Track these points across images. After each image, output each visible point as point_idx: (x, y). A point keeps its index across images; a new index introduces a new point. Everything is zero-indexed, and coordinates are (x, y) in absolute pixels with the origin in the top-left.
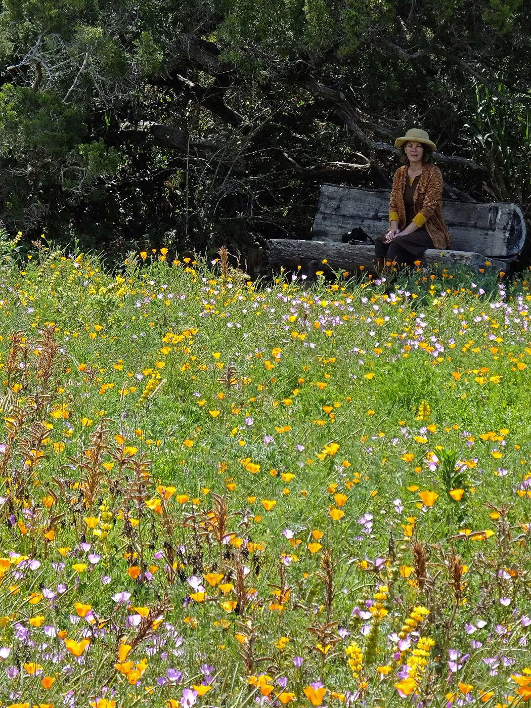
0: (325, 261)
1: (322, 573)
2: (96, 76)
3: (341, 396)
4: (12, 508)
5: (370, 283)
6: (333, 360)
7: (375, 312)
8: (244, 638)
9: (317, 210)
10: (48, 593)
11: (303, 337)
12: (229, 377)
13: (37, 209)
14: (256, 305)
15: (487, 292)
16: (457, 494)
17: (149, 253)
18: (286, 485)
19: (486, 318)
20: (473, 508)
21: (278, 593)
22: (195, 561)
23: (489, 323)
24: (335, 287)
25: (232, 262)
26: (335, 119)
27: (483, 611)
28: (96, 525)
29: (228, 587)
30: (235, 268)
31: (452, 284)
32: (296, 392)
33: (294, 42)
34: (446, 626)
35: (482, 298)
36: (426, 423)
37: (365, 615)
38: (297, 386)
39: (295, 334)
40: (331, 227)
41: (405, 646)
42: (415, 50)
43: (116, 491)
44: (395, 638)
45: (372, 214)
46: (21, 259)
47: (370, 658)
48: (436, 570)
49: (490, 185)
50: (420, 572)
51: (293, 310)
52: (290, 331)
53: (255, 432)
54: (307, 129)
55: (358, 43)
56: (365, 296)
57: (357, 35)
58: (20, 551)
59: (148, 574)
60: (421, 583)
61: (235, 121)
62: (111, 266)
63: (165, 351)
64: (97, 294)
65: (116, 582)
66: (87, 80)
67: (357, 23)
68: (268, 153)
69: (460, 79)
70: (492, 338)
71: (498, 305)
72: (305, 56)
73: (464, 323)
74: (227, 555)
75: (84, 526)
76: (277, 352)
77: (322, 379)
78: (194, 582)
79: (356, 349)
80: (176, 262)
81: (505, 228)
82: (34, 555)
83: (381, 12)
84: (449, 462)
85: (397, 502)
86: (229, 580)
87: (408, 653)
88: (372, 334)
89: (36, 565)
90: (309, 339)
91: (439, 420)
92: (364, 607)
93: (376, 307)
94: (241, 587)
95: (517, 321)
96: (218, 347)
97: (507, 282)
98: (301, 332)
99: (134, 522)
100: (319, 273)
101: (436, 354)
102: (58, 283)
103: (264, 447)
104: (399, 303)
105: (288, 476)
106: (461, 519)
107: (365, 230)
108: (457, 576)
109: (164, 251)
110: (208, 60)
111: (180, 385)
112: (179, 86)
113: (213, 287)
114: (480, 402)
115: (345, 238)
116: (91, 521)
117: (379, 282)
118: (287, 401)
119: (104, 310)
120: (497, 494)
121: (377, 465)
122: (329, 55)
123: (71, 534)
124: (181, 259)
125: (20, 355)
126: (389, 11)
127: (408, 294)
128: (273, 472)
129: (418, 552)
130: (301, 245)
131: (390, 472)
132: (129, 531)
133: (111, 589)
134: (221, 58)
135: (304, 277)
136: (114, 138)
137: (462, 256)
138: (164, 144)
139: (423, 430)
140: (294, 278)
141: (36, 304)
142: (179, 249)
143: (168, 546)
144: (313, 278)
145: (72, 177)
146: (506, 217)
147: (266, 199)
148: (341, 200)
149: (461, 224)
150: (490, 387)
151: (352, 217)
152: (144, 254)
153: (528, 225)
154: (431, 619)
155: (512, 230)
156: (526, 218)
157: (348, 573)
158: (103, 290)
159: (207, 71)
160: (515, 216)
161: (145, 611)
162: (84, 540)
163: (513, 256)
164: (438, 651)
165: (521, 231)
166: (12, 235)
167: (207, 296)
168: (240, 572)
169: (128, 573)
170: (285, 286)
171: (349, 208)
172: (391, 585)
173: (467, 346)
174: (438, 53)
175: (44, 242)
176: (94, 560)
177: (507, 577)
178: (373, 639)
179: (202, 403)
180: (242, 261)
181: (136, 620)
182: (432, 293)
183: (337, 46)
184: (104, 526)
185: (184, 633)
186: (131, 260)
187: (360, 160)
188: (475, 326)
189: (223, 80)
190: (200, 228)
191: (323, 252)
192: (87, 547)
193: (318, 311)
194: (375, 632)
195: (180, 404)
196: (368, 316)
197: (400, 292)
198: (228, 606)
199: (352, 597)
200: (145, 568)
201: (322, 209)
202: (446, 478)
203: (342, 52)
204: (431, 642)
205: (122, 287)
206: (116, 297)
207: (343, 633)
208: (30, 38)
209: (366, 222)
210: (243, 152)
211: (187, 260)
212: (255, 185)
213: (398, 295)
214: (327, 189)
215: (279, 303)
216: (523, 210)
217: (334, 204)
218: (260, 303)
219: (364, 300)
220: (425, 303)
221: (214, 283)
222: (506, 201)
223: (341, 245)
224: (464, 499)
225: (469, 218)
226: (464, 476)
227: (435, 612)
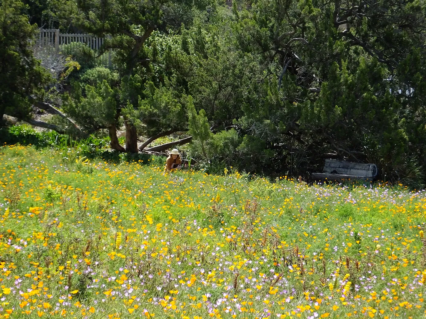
0: (326, 179)
1: (322, 264)
2: (268, 132)
3: (329, 215)
4: (245, 247)
5: (337, 184)
6: (328, 205)
7: (339, 192)
8: (303, 282)
9: (324, 165)
10: (253, 269)
11: (320, 199)
12: (301, 210)
13: (253, 166)
14: (308, 191)
15: (367, 186)
16: (358, 242)
17: (282, 177)
18: (314, 239)
19: (367, 193)
20: (362, 245)
21: (312, 269)
22: (291, 261)
23: (368, 195)
24: (329, 186)
25: (302, 180)
26: (328, 143)
27: (364, 274)
28: (266, 251)
29: (298, 269)
30: (303, 181)
31: (359, 185)
32: (318, 214)
33: (318, 124)
34: (355, 278)
35: (366, 188)
36: (351, 222)
37: (333, 276)
38: (319, 212)
39: (318, 199)
40: (328, 170)
41: (343, 284)
42: (349, 125)
43: (271, 242)
44: (341, 281)
45: (338, 166)
46: (250, 179)
47: (335, 287)
48: (352, 264)
49: (368, 159)
50: (348, 265)
51: (318, 192)
52: (317, 197)
53: (308, 224)
54: (322, 145)
55: (334, 124)
56: (336, 188)
57: (334, 122)
58: (247, 258)
59: (279, 265)
60: (348, 267)
61: (303, 143)
62: (272, 181)
63: (285, 203)
64: (268, 189)
65: (271, 266)
66: (266, 133)
67: (334, 119)
68: (312, 151)
69: (360, 132)
70: (368, 199)
71: (370, 190)
72: (321, 127)
73: (361, 195)
74: (299, 260)
75: (263, 252)
76: (314, 203)
77: (325, 210)
78: (290, 267)
79: (334, 202)
80: (289, 180)
81: (372, 170)
82: (250, 259)
83: (340, 116)
84: (356, 234)
85: (343, 243)
86: (299, 267)
87: (345, 286)
88: (338, 198)
89: (251, 262)
90: (322, 199)
91: (355, 221)
92: (333, 273)
93: (339, 191)
94: (302, 268)
95: (374, 194)
96: (299, 202)
97: (372, 184)
98: (320, 198)
99: (275, 251)
100: (325, 182)
101: (354, 203)
102: (259, 185)
103: (309, 229)
104: (345, 190)
105: (315, 237)
106: (359, 248)
107: (336, 171)
108: (357, 265)
109: (286, 177)
110: (296, 128)
111: (289, 212)
112: (290, 134)
113: (298, 186)
114: (365, 216)
115: (331, 173)
116: (264, 250)
117: (340, 184)
118: (316, 216)
119: (270, 192)
120: (368, 242)
121: (338, 233)
122: (327, 126)
123: (260, 254)
124: (290, 179)
125: (248, 206)
126: (342, 115)
127: (347, 187)
128: (311, 236)
129: (347, 259)
130: (320, 174)
131: (342, 235)
132: (274, 253)
133: (269, 268)
134: (300, 127)
135: (321, 183)
136: (273, 148)
137: (361, 177)
138: (286, 149)
139: (350, 224)
140: (318, 183)
141: (253, 191)
142: (289, 176)
143: (284, 257)
144: (323, 183)
145: (262, 158)
146: (372, 167)
147: (311, 163)
148: (330, 163)
149: (361, 169)
150: (368, 212)
151: (333, 167)
152: (281, 178)
153: (378, 169)
154: (351, 276)
155: (374, 170)
156: (377, 167)
157: (330, 264)
158: (270, 187)
159: (296, 131)
160: (374, 166)
161: (278, 274)
162: (263, 255)
163: (374, 177)
164: (353, 285)
165: (376, 170)
166: (247, 173)
167: (296, 188)
168: (302, 264)
169: (274, 264)
170: (316, 185)
171: (332, 165)
172: (340, 268)
173: (362, 201)
174: (355, 126)
175: (255, 175)
176: (265, 260)
177: (370, 265)
178: (336, 282)
179: (294, 217)
180: (305, 180)
181: (275, 277)
182: (354, 187)
183: (329, 124)
184: (268, 252)
185: (288, 280)
186: (277, 179)
187: (335, 153)
188: (364, 196)
189: (300, 133)
190: (295, 170)
191: (326, 177)
192: (263, 257)
193: (324, 192)
194: (336, 280)
195: (289, 217)
196: (337, 193)
197: (345, 187)
198: (298, 273)
199: (331, 270)
200: (278, 263)
201: (326, 165)
202: (355, 237)
203: (330, 126)
204: (350, 283)
205: (274, 186)
206: (273, 189)
207: (328, 280)
208: (252, 123)
209: (337, 169)
210: (306, 151)
211: (292, 179)
212: (309, 159)
213: (345, 188)
214: (327, 160)
215: (314, 190)
216: (376, 165)
217: (328, 164)
218: (310, 190)
219: (336, 189)
220: (352, 190)
221: (298, 185)
222: (372, 163)
223: (330, 174)
224: (360, 243)
225: (363, 167)
226: (360, 237)
227: (352, 274)
